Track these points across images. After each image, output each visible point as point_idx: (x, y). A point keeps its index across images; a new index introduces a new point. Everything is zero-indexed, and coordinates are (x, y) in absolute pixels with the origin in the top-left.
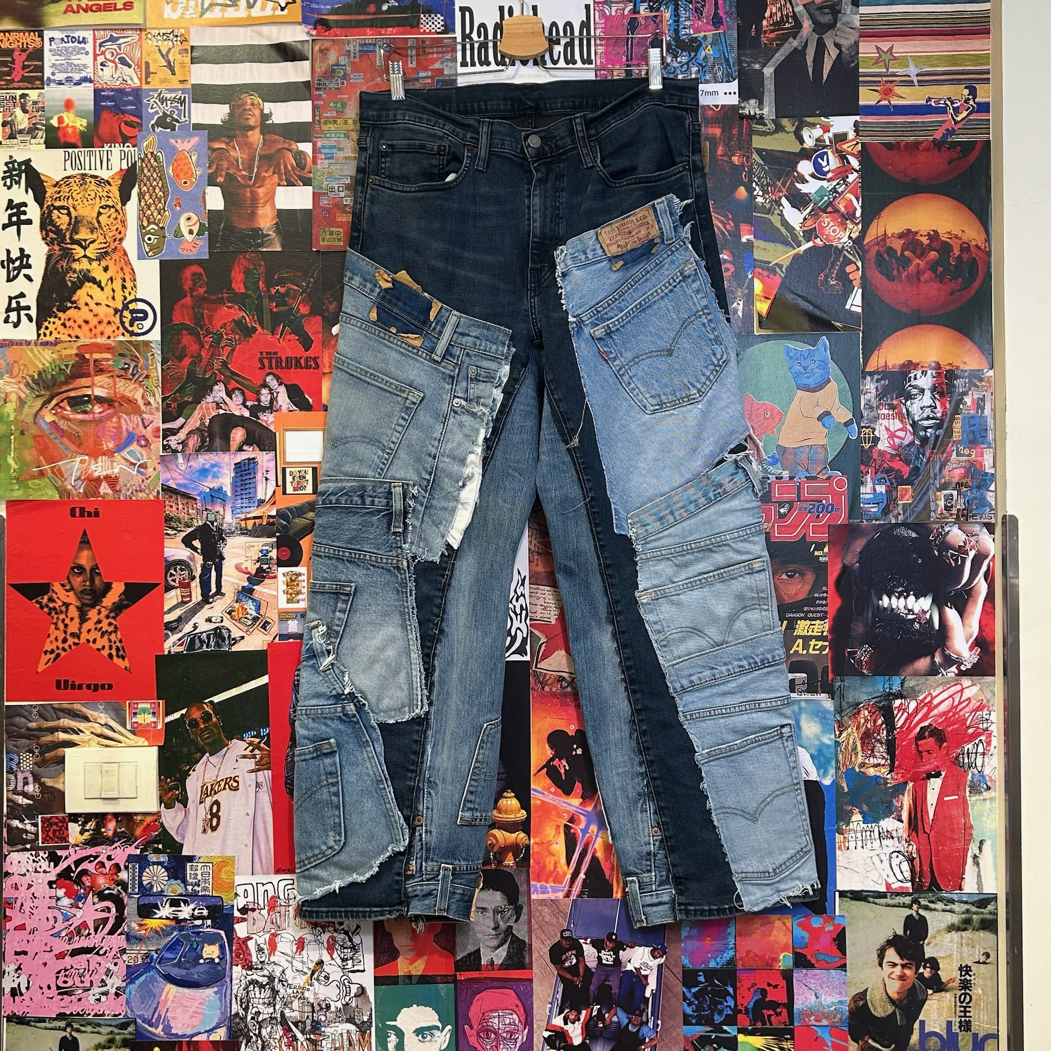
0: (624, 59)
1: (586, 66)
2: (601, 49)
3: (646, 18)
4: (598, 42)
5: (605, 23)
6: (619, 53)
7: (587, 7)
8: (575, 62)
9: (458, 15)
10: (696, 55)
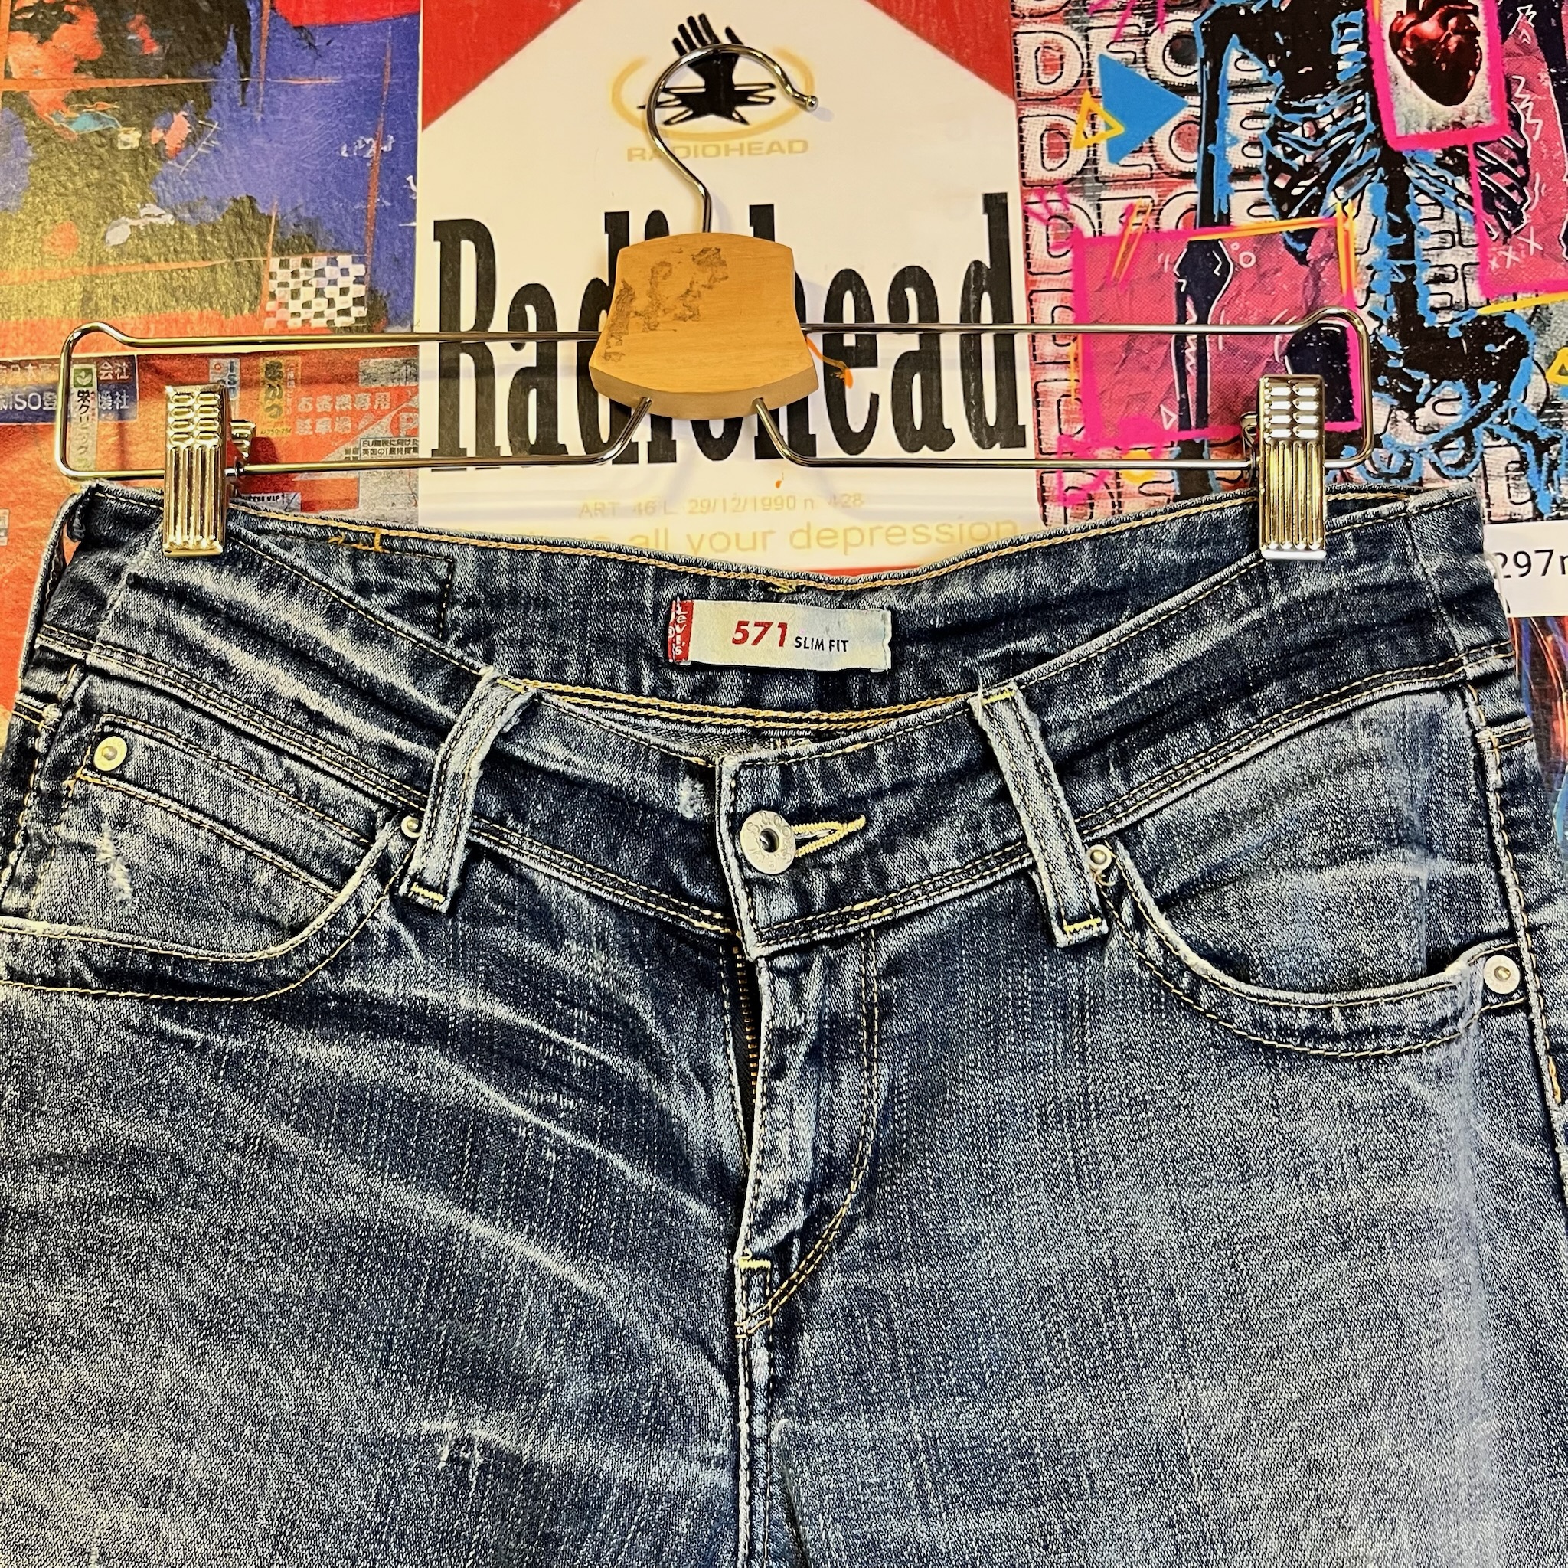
0: (1170, 419)
1: (997, 452)
2: (1061, 382)
3: (1263, 242)
4: (1048, 349)
5: (1078, 269)
6: (1143, 397)
7: (995, 205)
8: (945, 439)
9: (428, 254)
10: (1501, 397)
